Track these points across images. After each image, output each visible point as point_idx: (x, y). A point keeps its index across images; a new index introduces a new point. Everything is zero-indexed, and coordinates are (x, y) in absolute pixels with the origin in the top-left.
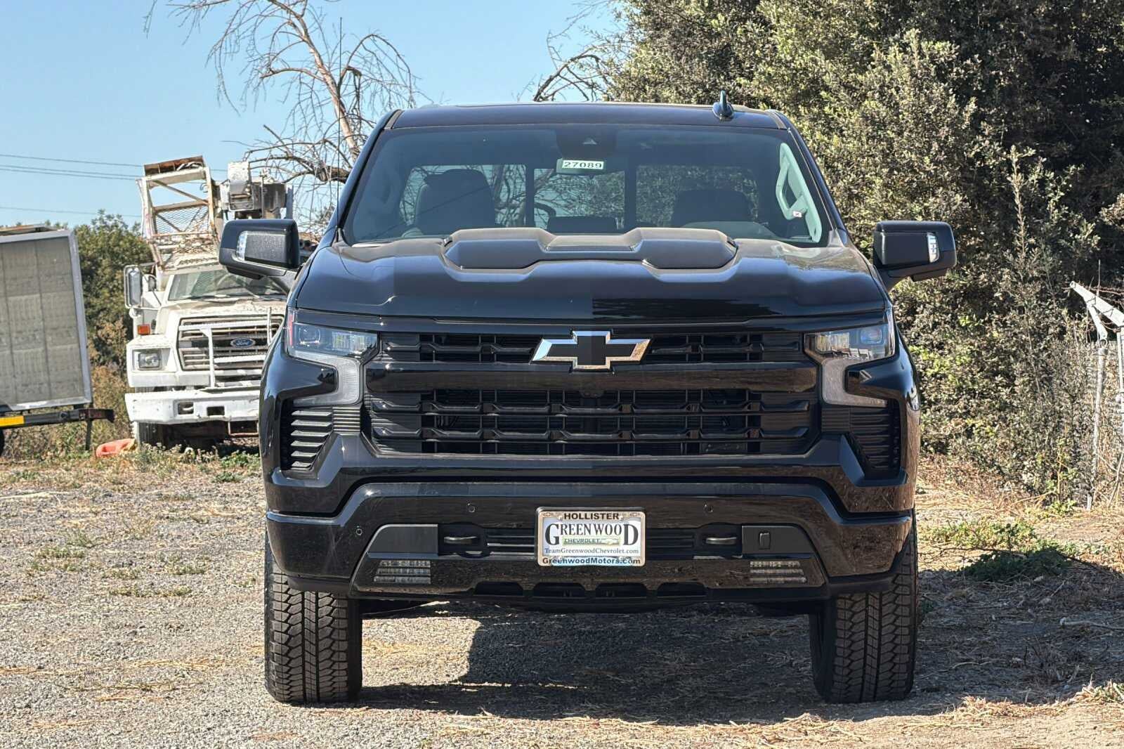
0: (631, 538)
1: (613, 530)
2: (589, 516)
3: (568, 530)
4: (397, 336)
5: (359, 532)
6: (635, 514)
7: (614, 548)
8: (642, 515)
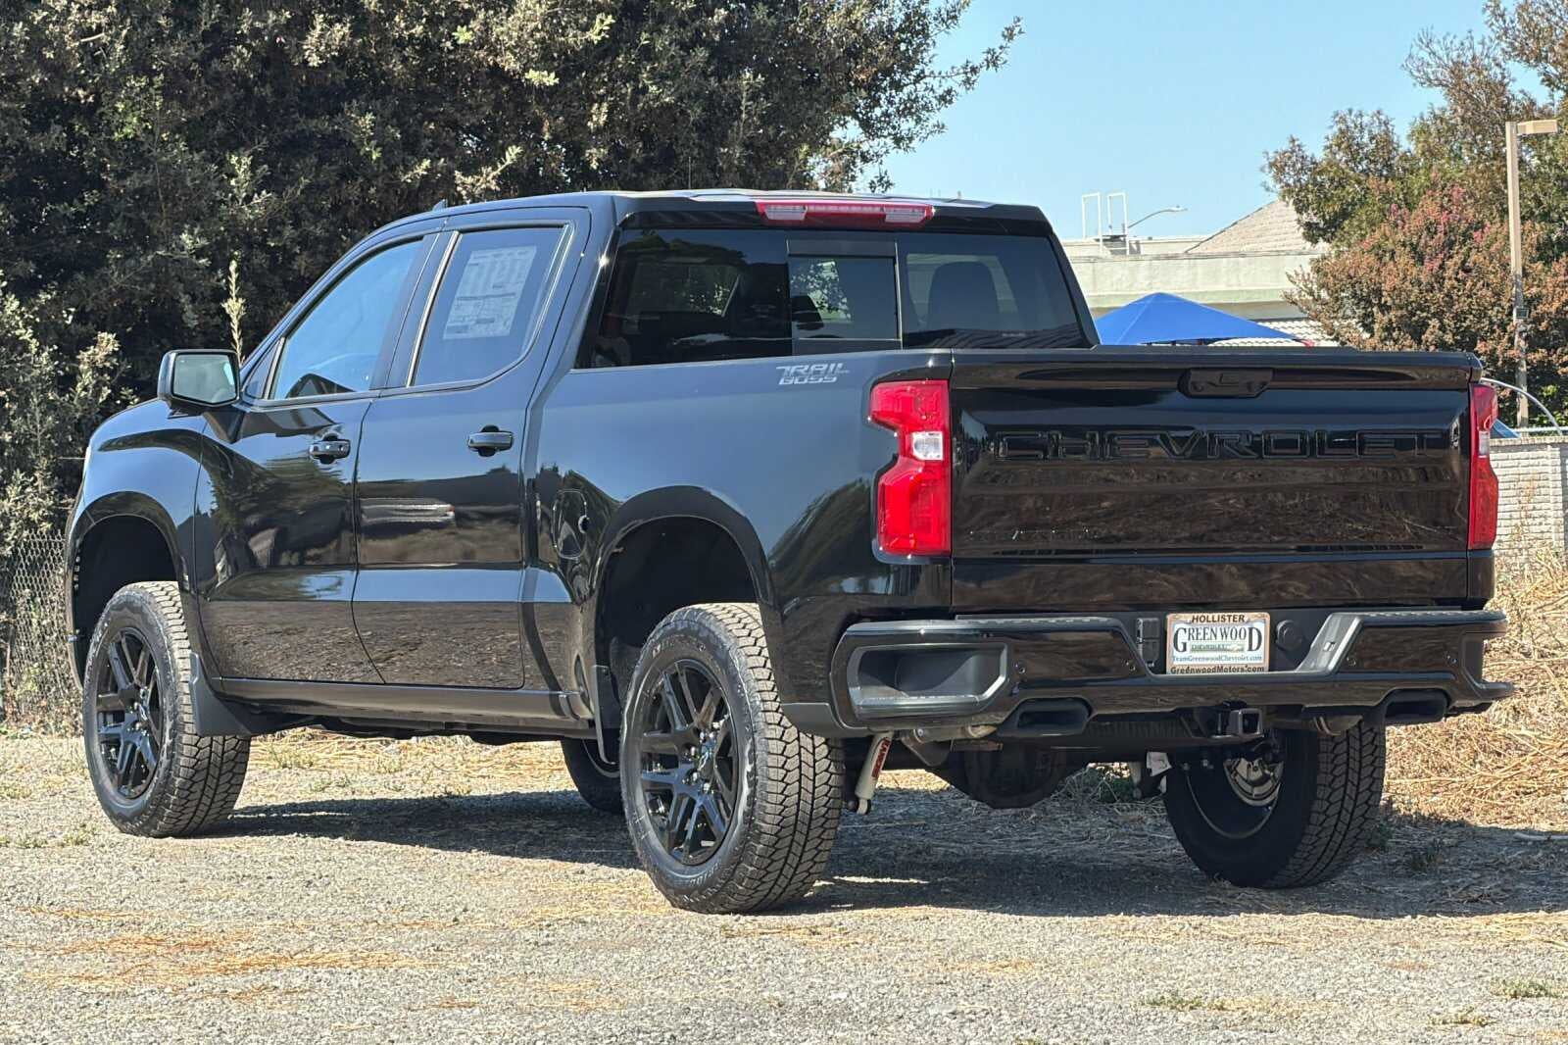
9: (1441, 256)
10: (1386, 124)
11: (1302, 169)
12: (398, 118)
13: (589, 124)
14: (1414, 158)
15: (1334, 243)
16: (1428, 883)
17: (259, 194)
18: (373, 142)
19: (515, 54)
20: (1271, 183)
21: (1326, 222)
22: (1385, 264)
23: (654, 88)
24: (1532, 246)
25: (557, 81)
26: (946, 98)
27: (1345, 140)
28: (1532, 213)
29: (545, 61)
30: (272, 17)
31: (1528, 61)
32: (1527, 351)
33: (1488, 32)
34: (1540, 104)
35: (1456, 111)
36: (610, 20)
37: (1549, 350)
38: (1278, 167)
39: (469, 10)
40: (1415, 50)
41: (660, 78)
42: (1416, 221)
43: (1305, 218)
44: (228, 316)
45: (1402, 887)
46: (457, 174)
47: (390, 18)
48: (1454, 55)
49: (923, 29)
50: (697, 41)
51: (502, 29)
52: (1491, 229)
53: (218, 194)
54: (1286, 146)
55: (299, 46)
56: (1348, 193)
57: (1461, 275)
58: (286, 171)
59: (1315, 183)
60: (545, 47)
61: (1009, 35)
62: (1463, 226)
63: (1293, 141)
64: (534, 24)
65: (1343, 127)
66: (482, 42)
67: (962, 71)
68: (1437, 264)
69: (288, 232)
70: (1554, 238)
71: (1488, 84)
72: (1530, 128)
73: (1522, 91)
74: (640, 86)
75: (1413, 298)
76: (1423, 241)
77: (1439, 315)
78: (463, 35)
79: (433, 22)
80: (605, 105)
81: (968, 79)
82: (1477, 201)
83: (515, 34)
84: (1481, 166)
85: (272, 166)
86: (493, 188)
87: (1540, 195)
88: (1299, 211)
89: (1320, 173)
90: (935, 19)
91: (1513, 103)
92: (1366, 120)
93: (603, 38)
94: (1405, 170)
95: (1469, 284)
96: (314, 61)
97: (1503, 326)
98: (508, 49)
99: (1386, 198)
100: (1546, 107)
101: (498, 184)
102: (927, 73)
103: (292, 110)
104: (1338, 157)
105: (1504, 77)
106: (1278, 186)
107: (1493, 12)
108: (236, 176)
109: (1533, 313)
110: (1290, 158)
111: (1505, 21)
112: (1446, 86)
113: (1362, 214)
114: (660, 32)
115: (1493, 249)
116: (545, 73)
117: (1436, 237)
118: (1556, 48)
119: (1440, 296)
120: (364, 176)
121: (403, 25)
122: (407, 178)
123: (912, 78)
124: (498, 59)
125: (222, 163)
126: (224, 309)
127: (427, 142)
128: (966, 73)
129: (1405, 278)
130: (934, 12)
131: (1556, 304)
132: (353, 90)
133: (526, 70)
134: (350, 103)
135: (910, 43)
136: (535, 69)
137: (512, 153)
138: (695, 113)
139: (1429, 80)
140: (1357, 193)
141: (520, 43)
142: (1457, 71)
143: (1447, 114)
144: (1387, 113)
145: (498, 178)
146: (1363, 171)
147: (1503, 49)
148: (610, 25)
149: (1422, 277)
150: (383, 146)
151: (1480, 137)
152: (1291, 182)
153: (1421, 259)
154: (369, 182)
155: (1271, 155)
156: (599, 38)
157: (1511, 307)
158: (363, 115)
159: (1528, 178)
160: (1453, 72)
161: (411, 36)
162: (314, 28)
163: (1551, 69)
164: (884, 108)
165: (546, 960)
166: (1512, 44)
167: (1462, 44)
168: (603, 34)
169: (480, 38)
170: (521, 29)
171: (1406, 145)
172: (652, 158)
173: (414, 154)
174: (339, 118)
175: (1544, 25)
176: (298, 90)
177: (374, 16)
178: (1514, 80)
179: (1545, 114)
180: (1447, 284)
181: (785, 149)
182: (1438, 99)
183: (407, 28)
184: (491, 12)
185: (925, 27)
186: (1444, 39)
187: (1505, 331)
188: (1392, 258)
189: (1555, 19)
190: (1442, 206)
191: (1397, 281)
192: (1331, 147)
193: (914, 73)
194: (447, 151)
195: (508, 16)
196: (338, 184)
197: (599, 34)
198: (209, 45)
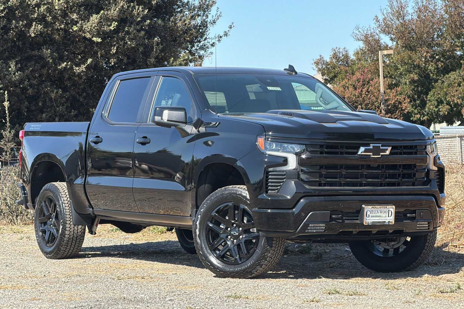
0: (390, 215)
1: (385, 212)
2: (379, 207)
3: (372, 212)
4: (312, 145)
5: (303, 214)
6: (392, 206)
7: (385, 218)
8: (394, 207)
9: (361, 88)
10: (347, 51)
11: (323, 64)
12: (57, 50)
13: (111, 52)
14: (354, 61)
15: (332, 84)
16: (320, 263)
17: (18, 72)
18: (50, 58)
19: (90, 33)
20: (315, 68)
21: (330, 79)
22: (346, 90)
23: (129, 42)
24: (386, 85)
25: (101, 40)
26: (213, 45)
27: (335, 56)
28: (387, 76)
29: (98, 35)
30: (21, 23)
31: (386, 34)
32: (385, 114)
33: (375, 26)
34: (389, 46)
35: (366, 48)
36: (116, 23)
37: (391, 114)
38: (317, 63)
39: (77, 21)
40: (354, 31)
41: (131, 40)
42: (354, 78)
43: (324, 77)
44: (5, 106)
45: (312, 264)
46: (74, 66)
47: (55, 23)
48: (365, 32)
49: (206, 26)
50: (142, 29)
51: (86, 26)
52: (375, 80)
53: (6, 72)
54: (319, 58)
55: (28, 31)
56: (336, 71)
57: (367, 93)
58: (26, 66)
59: (327, 68)
60: (98, 31)
61: (231, 27)
62: (367, 80)
63: (321, 56)
64: (95, 25)
65: (335, 52)
66: (81, 29)
67: (217, 37)
68: (360, 90)
69: (26, 83)
70: (393, 83)
71: (375, 40)
72: (386, 52)
73: (384, 42)
74: (126, 42)
75: (353, 100)
76: (356, 84)
77: (361, 104)
78: (75, 28)
79: (67, 24)
80: (115, 47)
81: (219, 40)
82: (372, 73)
83: (89, 28)
84: (373, 63)
85: (21, 64)
86: (84, 70)
87: (389, 71)
88: (323, 75)
89: (328, 65)
90: (209, 23)
91: (382, 46)
92: (341, 50)
93: (115, 28)
94: (352, 64)
95: (369, 95)
96: (33, 35)
97: (379, 108)
98: (87, 32)
99: (346, 72)
100: (391, 47)
101: (85, 69)
102: (208, 38)
103: (27, 49)
104: (333, 60)
105: (379, 38)
106: (317, 69)
107: (376, 20)
108: (11, 67)
109: (387, 104)
110: (320, 61)
111: (379, 23)
112: (363, 41)
113: (340, 76)
114: (131, 27)
115: (376, 86)
116: (98, 38)
117: (360, 83)
118: (394, 30)
119: (361, 99)
120: (48, 67)
121: (58, 25)
122: (60, 67)
123: (203, 39)
124: (85, 35)
125: (7, 64)
126: (3, 105)
127: (66, 58)
128: (218, 38)
129: (351, 94)
130: (209, 21)
131: (393, 101)
132: (45, 43)
133: (93, 37)
134: (43, 47)
135: (203, 29)
136: (95, 37)
137: (90, 61)
138: (141, 49)
139: (358, 39)
140: (339, 70)
141: (91, 30)
142: (366, 37)
143: (364, 49)
144: (347, 48)
145: (86, 68)
146: (340, 64)
147: (379, 31)
148: (116, 25)
149: (356, 94)
150: (53, 59)
151: (373, 55)
152: (320, 67)
153: (356, 89)
154: (49, 69)
155: (315, 60)
156: (113, 28)
157: (381, 102)
158: (47, 50)
159: (386, 66)
160: (365, 37)
161: (61, 28)
162: (33, 26)
163: (392, 36)
164: (196, 48)
165: (66, 287)
166: (381, 29)
167: (367, 29)
168: (115, 27)
169: (80, 29)
170: (91, 26)
171: (352, 57)
172: (129, 62)
173: (62, 61)
174: (40, 51)
175: (390, 23)
176: (29, 43)
177: (50, 23)
178: (382, 39)
179: (391, 48)
180: (363, 95)
181: (167, 59)
182: (361, 45)
183: (59, 26)
184: (83, 21)
185: (207, 25)
186: (363, 28)
187: (379, 109)
188: (348, 89)
189: (393, 22)
190: (362, 74)
191: (349, 95)
192: (331, 58)
193: (204, 38)
194: (71, 60)
195: (88, 22)
196: (40, 69)
197: (113, 27)
198: (3, 31)
